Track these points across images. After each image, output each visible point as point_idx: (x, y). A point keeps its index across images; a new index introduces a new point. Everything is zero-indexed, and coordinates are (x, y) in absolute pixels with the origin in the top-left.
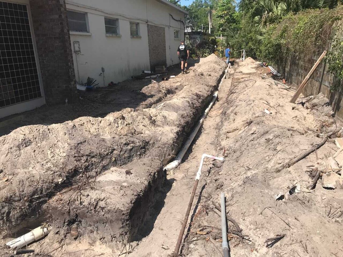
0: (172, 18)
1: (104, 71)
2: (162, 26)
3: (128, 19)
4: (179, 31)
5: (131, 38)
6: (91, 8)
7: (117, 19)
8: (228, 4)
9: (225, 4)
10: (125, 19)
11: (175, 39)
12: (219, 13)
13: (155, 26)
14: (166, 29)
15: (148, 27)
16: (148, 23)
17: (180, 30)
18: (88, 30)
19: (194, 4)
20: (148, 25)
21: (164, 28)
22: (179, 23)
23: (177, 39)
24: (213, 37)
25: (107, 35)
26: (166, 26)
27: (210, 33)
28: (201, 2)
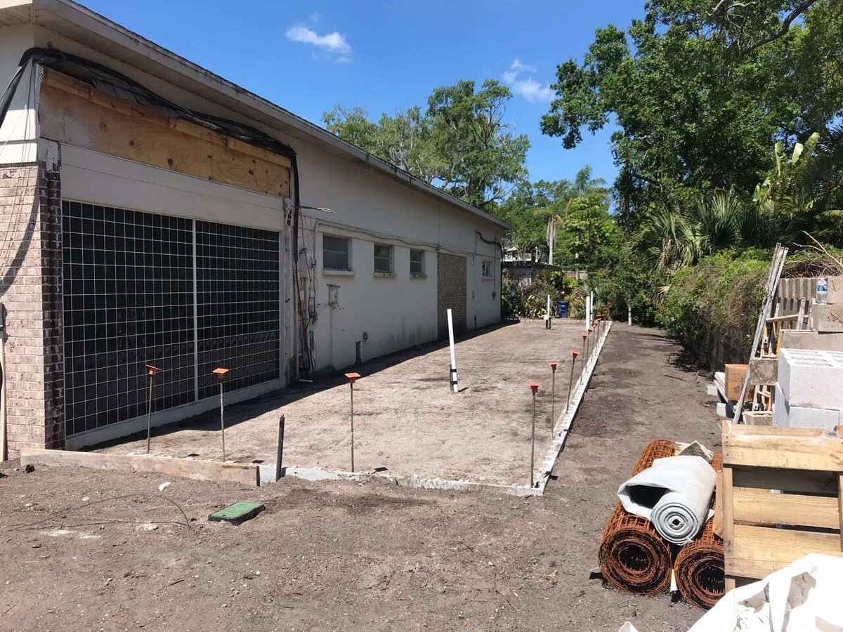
0: (481, 237)
1: (366, 339)
2: (463, 255)
3: (409, 244)
4: (491, 262)
5: (411, 279)
6: (357, 230)
7: (391, 247)
8: (592, 205)
9: (586, 205)
10: (403, 244)
11: (485, 278)
12: (573, 223)
13: (450, 255)
14: (469, 259)
15: (438, 256)
16: (441, 251)
17: (493, 260)
18: (349, 267)
19: (515, 198)
20: (439, 253)
21: (466, 258)
22: (493, 246)
23: (487, 278)
24: (558, 271)
25: (377, 274)
26: (469, 253)
27: (551, 263)
28: (531, 193)
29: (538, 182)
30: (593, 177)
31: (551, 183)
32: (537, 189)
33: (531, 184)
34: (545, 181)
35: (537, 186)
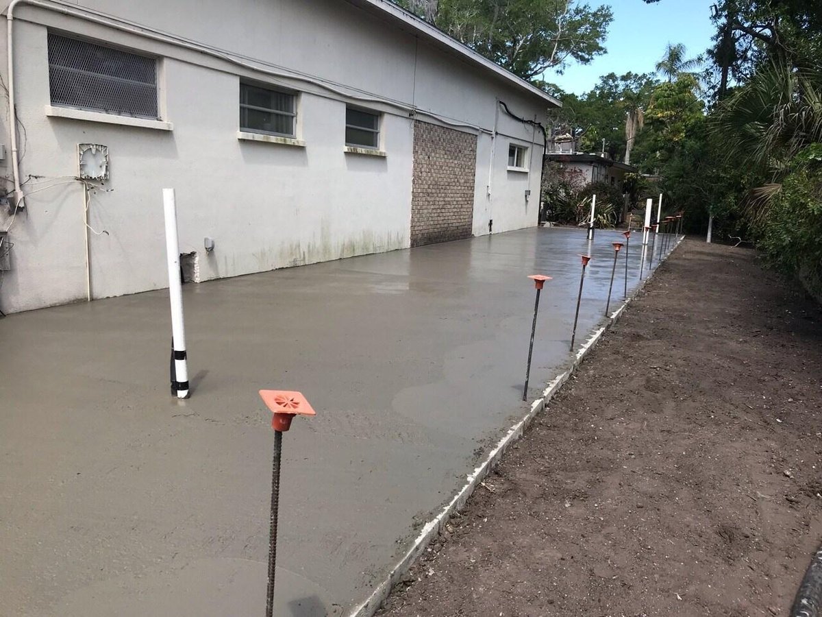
0: (508, 111)
1: (212, 249)
2: (469, 131)
5: (346, 154)
6: (179, 44)
7: (296, 94)
11: (512, 168)
12: (655, 114)
13: (442, 127)
14: (483, 139)
15: (416, 126)
16: (420, 117)
17: (530, 146)
18: (160, 113)
19: (598, 92)
20: (416, 121)
21: (476, 136)
22: (530, 128)
23: (517, 170)
24: (634, 172)
25: (245, 135)
26: (482, 132)
27: (627, 163)
28: (617, 86)
29: (625, 74)
30: (685, 58)
31: (640, 76)
32: (623, 82)
33: (617, 76)
34: (634, 73)
35: (624, 78)
